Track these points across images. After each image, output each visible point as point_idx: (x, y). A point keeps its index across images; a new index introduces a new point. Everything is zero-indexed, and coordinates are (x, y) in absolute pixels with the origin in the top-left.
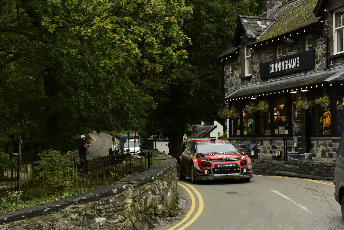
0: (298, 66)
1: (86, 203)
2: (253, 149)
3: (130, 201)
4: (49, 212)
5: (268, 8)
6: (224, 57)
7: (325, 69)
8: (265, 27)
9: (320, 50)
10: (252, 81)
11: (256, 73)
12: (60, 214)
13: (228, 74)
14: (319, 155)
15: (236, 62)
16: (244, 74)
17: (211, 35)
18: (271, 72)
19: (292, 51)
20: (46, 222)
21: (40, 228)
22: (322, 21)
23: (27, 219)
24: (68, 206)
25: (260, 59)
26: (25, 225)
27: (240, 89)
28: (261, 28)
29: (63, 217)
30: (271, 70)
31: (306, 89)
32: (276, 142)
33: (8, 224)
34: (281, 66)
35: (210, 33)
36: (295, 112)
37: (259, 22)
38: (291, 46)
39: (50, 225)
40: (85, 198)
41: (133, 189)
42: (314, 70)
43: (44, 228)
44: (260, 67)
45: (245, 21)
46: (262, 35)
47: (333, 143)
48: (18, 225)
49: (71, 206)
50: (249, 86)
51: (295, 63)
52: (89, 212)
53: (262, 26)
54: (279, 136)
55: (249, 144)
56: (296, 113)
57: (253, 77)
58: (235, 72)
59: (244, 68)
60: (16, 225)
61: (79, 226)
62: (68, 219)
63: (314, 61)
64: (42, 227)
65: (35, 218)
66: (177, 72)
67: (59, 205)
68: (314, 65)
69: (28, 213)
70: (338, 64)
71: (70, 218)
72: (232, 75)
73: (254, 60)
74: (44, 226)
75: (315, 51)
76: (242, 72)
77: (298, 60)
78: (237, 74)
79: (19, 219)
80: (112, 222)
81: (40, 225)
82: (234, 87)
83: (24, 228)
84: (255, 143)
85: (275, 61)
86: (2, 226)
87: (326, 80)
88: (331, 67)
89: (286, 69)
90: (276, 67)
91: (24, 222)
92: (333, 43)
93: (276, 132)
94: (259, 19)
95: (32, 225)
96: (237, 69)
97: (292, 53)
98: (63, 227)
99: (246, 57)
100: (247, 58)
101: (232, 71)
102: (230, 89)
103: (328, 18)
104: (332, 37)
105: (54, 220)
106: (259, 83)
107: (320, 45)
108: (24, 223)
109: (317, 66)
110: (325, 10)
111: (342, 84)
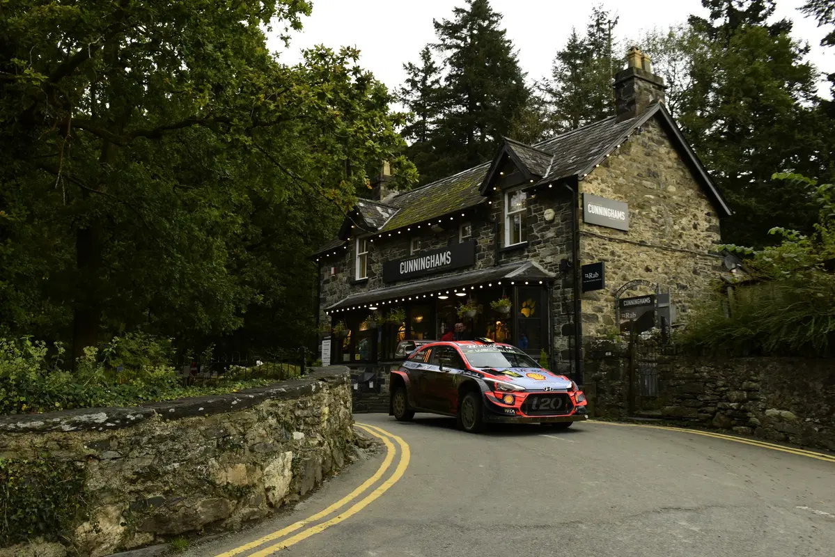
0: (448, 263)
1: (285, 400)
2: (371, 380)
3: (326, 410)
4: (238, 407)
5: (382, 197)
6: (324, 254)
7: (494, 266)
8: (388, 216)
9: (485, 240)
10: (368, 286)
11: (375, 275)
12: (255, 413)
13: (326, 277)
15: (343, 261)
16: (354, 278)
18: (402, 273)
19: (437, 243)
20: (235, 428)
21: (225, 437)
22: (490, 203)
23: (207, 415)
24: (264, 400)
25: (382, 256)
26: (203, 428)
27: (348, 297)
28: (382, 216)
29: (259, 420)
30: (403, 269)
31: (463, 292)
33: (175, 422)
34: (419, 264)
36: (440, 326)
37: (379, 209)
38: (437, 237)
39: (240, 433)
40: (284, 390)
41: (328, 392)
42: (474, 269)
43: (231, 438)
44: (384, 267)
45: (361, 204)
46: (385, 224)
48: (191, 426)
49: (268, 401)
50: (363, 293)
51: (443, 259)
52: (288, 418)
53: (383, 213)
55: (363, 374)
56: (443, 327)
57: (371, 280)
58: (340, 275)
59: (354, 270)
60: (188, 427)
61: (278, 442)
62: (265, 426)
63: (475, 256)
64: (229, 435)
65: (219, 416)
66: (249, 271)
67: (253, 397)
68: (475, 261)
69: (209, 403)
70: (514, 258)
71: (267, 424)
72: (334, 279)
73: (373, 258)
74: (232, 434)
75: (476, 243)
76: (351, 274)
77: (449, 255)
78: (343, 277)
79: (194, 415)
80: (311, 442)
81: (226, 430)
82: (335, 296)
83: (201, 434)
84: (371, 372)
85: (408, 258)
86: (166, 425)
87: (507, 276)
88: (503, 263)
89: (427, 267)
90: (412, 266)
91: (201, 420)
94: (378, 205)
95: (214, 429)
96: (342, 271)
97: (438, 246)
98: (258, 440)
99: (357, 254)
100: (360, 256)
101: (335, 274)
102: (329, 298)
103: (498, 199)
104: (503, 224)
105: (247, 425)
106: (381, 289)
107: (485, 234)
108: (200, 422)
109: (479, 263)
110: (495, 189)
111: (527, 283)
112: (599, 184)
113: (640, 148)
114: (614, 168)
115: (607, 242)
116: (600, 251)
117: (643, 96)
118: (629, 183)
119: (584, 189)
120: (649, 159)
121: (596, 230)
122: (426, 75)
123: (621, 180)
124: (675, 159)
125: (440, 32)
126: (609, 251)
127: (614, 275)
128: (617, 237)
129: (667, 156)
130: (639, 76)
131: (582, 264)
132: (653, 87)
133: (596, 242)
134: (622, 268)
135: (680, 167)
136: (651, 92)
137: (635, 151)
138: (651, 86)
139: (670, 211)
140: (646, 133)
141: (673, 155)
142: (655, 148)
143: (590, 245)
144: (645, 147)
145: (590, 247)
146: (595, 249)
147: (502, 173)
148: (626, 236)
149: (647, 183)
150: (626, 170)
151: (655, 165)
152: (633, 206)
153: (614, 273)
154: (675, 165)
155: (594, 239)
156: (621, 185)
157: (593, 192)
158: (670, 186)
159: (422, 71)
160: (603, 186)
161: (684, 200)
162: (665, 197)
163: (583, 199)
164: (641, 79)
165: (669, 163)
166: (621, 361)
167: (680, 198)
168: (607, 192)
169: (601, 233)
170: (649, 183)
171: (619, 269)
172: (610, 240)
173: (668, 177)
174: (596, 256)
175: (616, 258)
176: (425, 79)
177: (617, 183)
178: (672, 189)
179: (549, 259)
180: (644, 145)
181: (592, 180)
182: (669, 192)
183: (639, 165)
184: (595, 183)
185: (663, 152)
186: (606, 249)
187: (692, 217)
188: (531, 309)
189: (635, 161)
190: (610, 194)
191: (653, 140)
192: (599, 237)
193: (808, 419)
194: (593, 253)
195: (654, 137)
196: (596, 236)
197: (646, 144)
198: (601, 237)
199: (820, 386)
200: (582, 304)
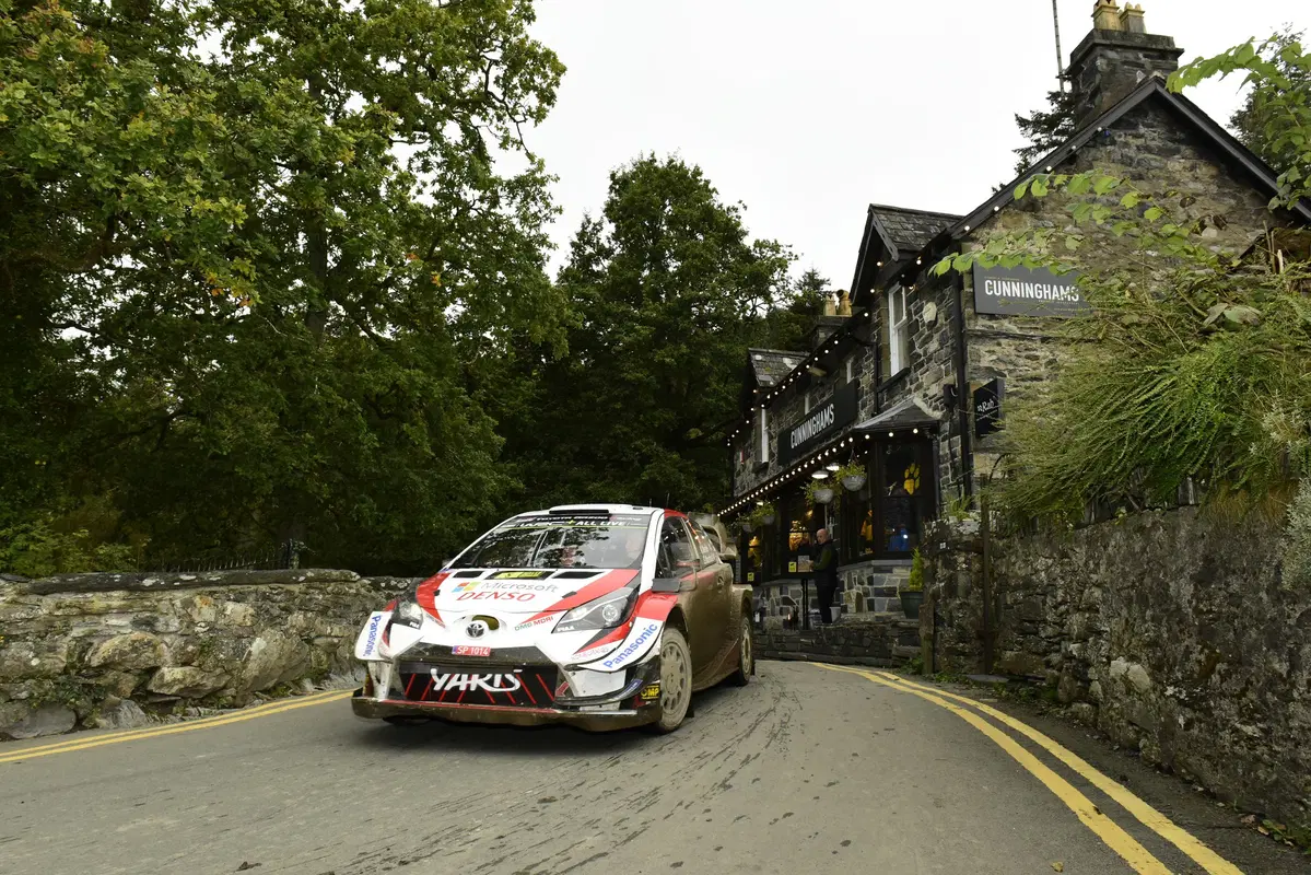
0: (831, 422)
7: (874, 416)
9: (867, 379)
10: (769, 472)
11: (774, 453)
13: (738, 467)
14: (852, 606)
15: (750, 442)
16: (759, 463)
17: (722, 403)
18: (793, 447)
19: (823, 395)
22: (866, 315)
25: (780, 425)
28: (790, 370)
30: (794, 441)
32: (791, 588)
34: (807, 431)
35: (720, 400)
37: (785, 360)
38: (821, 384)
44: (779, 440)
45: (758, 357)
47: (875, 575)
51: (827, 417)
53: (791, 366)
54: (796, 575)
57: (771, 461)
58: (747, 462)
59: (761, 448)
63: (857, 404)
68: (857, 410)
70: (897, 398)
72: (744, 467)
73: (772, 431)
75: (859, 384)
76: (757, 458)
77: (832, 410)
78: (750, 463)
82: (745, 492)
85: (800, 422)
87: (857, 427)
88: (885, 408)
89: (814, 434)
90: (801, 434)
92: (888, 359)
93: (792, 567)
94: (786, 355)
96: (750, 455)
97: (824, 398)
99: (763, 427)
101: (744, 460)
103: (879, 306)
104: (889, 345)
107: (866, 367)
109: (862, 411)
110: (872, 291)
111: (891, 435)
113: (1115, 170)
114: (1052, 211)
115: (1036, 345)
116: (1021, 361)
117: (1119, 76)
118: (1091, 233)
121: (1007, 325)
123: (1069, 230)
124: (1212, 177)
125: (1030, 131)
126: (1042, 361)
128: (1061, 334)
129: (1189, 174)
130: (1108, 42)
131: (972, 389)
132: (1145, 56)
133: (1007, 348)
135: (1227, 191)
136: (1141, 66)
138: (1141, 55)
140: (1130, 140)
141: (1205, 171)
142: (1155, 164)
143: (992, 352)
144: (1130, 165)
145: (994, 357)
146: (1006, 359)
147: (879, 264)
154: (1214, 189)
155: (1004, 341)
163: (971, 272)
164: (1112, 47)
165: (1198, 187)
166: (961, 559)
167: (1231, 250)
169: (1020, 329)
177: (1059, 238)
179: (933, 390)
180: (1126, 161)
182: (1198, 240)
183: (1115, 199)
185: (1178, 167)
186: (1036, 358)
188: (915, 480)
191: (1148, 149)
192: (1014, 337)
193: (1170, 691)
194: (1002, 367)
195: (1153, 144)
196: (1008, 336)
197: (1131, 159)
198: (1023, 337)
199: (1187, 590)
200: (975, 459)
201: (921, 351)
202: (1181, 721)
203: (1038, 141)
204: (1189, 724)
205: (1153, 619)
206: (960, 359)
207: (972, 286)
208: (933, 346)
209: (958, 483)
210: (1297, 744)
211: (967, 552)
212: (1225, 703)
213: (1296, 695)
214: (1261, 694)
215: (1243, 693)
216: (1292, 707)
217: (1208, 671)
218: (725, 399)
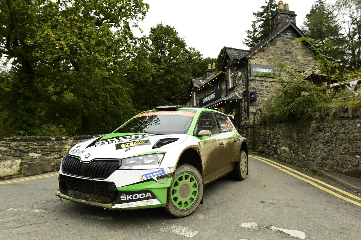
1: (19, 142)
3: (68, 147)
5: (208, 77)
7: (226, 97)
8: (204, 83)
9: (223, 88)
11: (198, 104)
15: (191, 101)
18: (203, 103)
19: (212, 91)
22: (224, 73)
25: (199, 97)
28: (201, 83)
30: (204, 101)
34: (207, 99)
35: (181, 89)
37: (201, 81)
38: (212, 88)
40: (19, 138)
41: (73, 140)
42: (221, 98)
44: (199, 101)
45: (194, 80)
49: (2, 142)
51: (213, 96)
52: (22, 148)
59: (194, 103)
61: (8, 156)
63: (221, 93)
68: (221, 95)
70: (231, 93)
73: (197, 98)
75: (221, 89)
76: (193, 105)
77: (214, 94)
78: (191, 106)
80: (46, 157)
85: (206, 96)
87: (223, 100)
88: (228, 95)
89: (209, 100)
92: (229, 83)
94: (201, 79)
96: (191, 104)
100: (195, 98)
101: (189, 105)
103: (227, 71)
104: (229, 80)
107: (223, 85)
109: (222, 96)
110: (225, 67)
111: (231, 102)
112: (259, 59)
113: (281, 43)
114: (267, 52)
115: (263, 82)
116: (260, 86)
117: (283, 20)
118: (276, 57)
119: (251, 62)
120: (287, 46)
121: (258, 78)
122: (254, 33)
123: (271, 56)
124: (302, 45)
125: (256, 16)
126: (264, 86)
127: (267, 96)
128: (268, 80)
129: (297, 44)
131: (250, 92)
132: (289, 16)
133: (257, 83)
134: (271, 93)
135: (304, 48)
136: (288, 18)
137: (279, 44)
138: (288, 16)
139: (299, 67)
140: (285, 36)
141: (300, 43)
142: (290, 41)
143: (254, 84)
144: (284, 42)
145: (254, 85)
146: (257, 86)
147: (227, 61)
148: (274, 79)
149: (286, 57)
150: (273, 52)
151: (290, 49)
152: (278, 67)
153: (267, 95)
154: (302, 48)
155: (257, 82)
156: (271, 59)
157: (256, 63)
158: (299, 57)
159: (253, 32)
160: (261, 60)
161: (306, 62)
162: (296, 62)
163: (250, 66)
164: (282, 14)
165: (298, 47)
166: (249, 129)
167: (304, 61)
168: (264, 62)
169: (260, 79)
170: (286, 56)
171: (270, 93)
172: (265, 81)
173: (297, 53)
174: (258, 89)
175: (268, 89)
176: (254, 35)
177: (269, 58)
178: (300, 58)
179: (240, 92)
180: (284, 41)
181: (255, 58)
182: (298, 59)
183: (281, 50)
184: (257, 59)
185: (294, 42)
186: (263, 85)
187: (311, 69)
188: (235, 111)
189: (278, 48)
190: (265, 63)
191: (288, 38)
192: (259, 81)
193: (292, 151)
194: (256, 87)
195: (289, 37)
196: (257, 80)
197: (285, 40)
198: (260, 81)
199: (295, 135)
200: (250, 108)
201: (237, 83)
202: (293, 156)
203: (258, 19)
204: (295, 156)
205: (290, 140)
206: (247, 86)
207: (250, 69)
208: (241, 82)
209: (246, 113)
210: (310, 157)
211: (251, 128)
212: (300, 152)
213: (310, 150)
214: (306, 151)
215: (303, 151)
216: (310, 152)
217: (298, 148)
218: (183, 89)
